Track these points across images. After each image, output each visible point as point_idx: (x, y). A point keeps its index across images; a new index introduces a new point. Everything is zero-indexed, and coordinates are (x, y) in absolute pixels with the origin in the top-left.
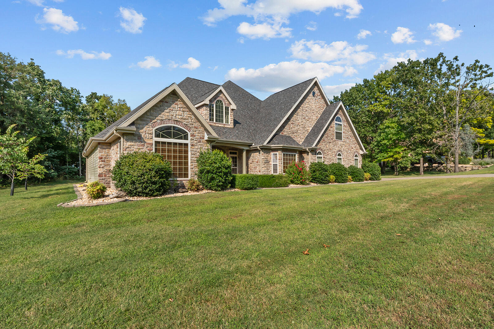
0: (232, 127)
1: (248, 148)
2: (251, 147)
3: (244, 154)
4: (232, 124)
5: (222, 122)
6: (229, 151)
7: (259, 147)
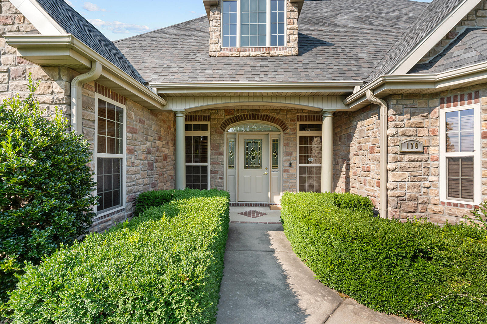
0: (295, 51)
1: (338, 107)
2: (349, 99)
3: (327, 123)
4: (295, 44)
5: (263, 40)
6: (299, 123)
7: (373, 90)
